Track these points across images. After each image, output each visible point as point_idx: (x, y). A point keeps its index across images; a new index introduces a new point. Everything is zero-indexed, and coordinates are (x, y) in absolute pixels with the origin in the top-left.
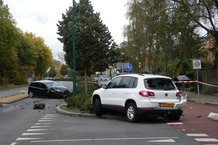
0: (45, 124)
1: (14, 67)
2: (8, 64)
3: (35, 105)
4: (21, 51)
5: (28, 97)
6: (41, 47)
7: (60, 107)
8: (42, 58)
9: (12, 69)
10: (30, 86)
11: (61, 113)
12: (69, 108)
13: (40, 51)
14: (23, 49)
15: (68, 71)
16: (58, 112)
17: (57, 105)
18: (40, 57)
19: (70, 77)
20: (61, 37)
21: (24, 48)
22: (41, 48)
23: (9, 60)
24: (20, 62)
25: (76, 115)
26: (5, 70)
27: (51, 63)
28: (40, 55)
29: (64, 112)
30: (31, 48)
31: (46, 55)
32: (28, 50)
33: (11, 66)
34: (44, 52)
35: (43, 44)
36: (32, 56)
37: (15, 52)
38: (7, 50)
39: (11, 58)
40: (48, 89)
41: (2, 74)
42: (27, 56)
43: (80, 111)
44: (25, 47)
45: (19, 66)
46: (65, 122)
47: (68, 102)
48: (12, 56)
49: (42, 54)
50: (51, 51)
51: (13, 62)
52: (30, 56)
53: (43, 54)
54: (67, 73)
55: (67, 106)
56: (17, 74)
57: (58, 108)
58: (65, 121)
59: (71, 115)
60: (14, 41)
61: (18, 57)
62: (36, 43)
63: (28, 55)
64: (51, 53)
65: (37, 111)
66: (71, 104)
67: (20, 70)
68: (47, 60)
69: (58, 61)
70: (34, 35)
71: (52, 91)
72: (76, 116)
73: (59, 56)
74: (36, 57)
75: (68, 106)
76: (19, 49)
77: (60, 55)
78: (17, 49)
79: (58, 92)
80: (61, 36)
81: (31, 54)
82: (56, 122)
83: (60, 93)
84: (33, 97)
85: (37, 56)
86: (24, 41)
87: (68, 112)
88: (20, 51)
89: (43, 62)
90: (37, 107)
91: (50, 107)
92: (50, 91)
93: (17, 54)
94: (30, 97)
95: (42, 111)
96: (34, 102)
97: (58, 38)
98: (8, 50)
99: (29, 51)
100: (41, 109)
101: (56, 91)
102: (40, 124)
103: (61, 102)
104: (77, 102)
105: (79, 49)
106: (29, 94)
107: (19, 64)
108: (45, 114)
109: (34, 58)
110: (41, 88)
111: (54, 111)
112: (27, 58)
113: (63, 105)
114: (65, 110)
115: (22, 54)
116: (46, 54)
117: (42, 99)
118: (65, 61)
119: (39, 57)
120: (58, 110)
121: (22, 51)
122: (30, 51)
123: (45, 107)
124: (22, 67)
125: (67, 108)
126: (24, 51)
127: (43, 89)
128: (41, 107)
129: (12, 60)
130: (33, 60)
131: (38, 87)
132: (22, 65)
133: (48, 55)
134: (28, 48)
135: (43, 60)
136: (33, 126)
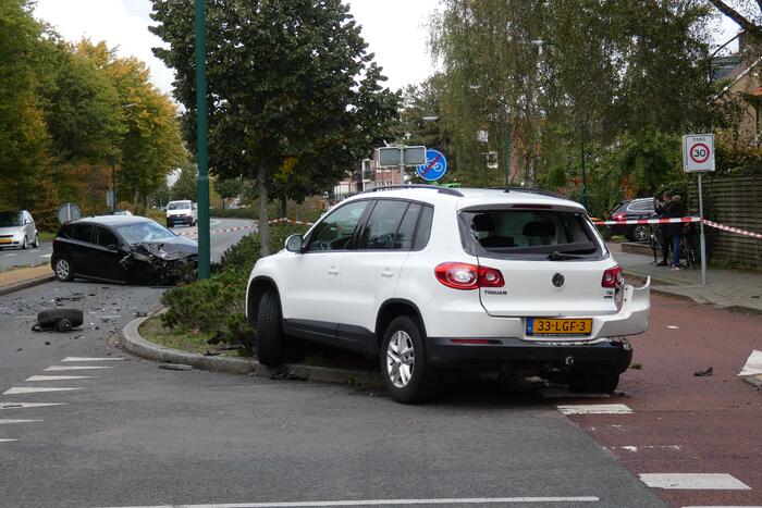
1: (33, 165)
2: (8, 155)
3: (41, 316)
4: (63, 109)
5: (52, 279)
6: (137, 94)
7: (141, 326)
8: (139, 136)
10: (58, 239)
11: (130, 352)
12: (175, 327)
13: (135, 110)
14: (68, 102)
16: (123, 347)
17: (140, 316)
18: (135, 132)
21: (75, 97)
22: (139, 100)
23: (13, 139)
25: (186, 361)
27: (179, 155)
28: (133, 122)
29: (143, 348)
30: (99, 96)
31: (155, 124)
32: (87, 104)
34: (148, 112)
35: (145, 83)
36: (101, 128)
37: (38, 113)
39: (19, 134)
40: (126, 249)
42: (83, 126)
43: (210, 342)
44: (76, 93)
45: (53, 164)
48: (24, 127)
49: (140, 119)
51: (27, 149)
52: (94, 126)
53: (147, 120)
56: (48, 193)
57: (130, 329)
59: (167, 362)
61: (48, 129)
62: (118, 80)
63: (88, 122)
66: (178, 311)
67: (57, 177)
70: (114, 50)
71: (142, 257)
72: (180, 366)
74: (120, 130)
75: (169, 321)
76: (55, 100)
78: (47, 102)
79: (162, 260)
81: (100, 119)
83: (171, 263)
84: (70, 279)
85: (124, 129)
86: (71, 74)
88: (56, 109)
91: (106, 321)
92: (132, 258)
93: (47, 119)
96: (58, 300)
99: (90, 109)
100: (66, 330)
101: (156, 258)
106: (54, 267)
107: (54, 154)
109: (110, 134)
112: (86, 134)
114: (156, 335)
115: (65, 119)
116: (156, 120)
117: (99, 287)
119: (128, 130)
121: (66, 106)
122: (97, 108)
123: (81, 323)
124: (68, 166)
125: (164, 326)
126: (72, 109)
127: (105, 249)
128: (65, 322)
129: (26, 140)
130: (107, 140)
131: (88, 241)
132: (68, 158)
133: (163, 123)
134: (87, 97)
135: (146, 141)
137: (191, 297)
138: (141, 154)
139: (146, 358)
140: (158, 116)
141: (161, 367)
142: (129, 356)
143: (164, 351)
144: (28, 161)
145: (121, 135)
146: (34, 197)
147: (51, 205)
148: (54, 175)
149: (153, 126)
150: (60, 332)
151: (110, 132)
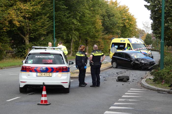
0: (130, 100)
1: (98, 36)
2: (92, 33)
3: (118, 77)
4: (106, 20)
5: (111, 67)
6: (126, 15)
7: (146, 81)
9: (97, 38)
10: (113, 56)
11: (146, 88)
12: (156, 82)
13: (125, 20)
14: (107, 18)
15: (152, 41)
16: (143, 86)
17: (142, 78)
18: (125, 26)
19: (154, 46)
20: (149, 4)
21: (109, 16)
22: (126, 17)
23: (94, 28)
24: (104, 30)
25: (164, 91)
26: (89, 39)
27: (135, 32)
28: (124, 23)
29: (151, 87)
30: (116, 16)
31: (130, 24)
32: (112, 18)
33: (95, 34)
34: (128, 20)
35: (128, 12)
36: (116, 25)
37: (100, 21)
38: (91, 19)
39: (95, 27)
40: (133, 60)
42: (111, 24)
43: (169, 87)
44: (109, 15)
45: (103, 35)
46: (152, 100)
47: (155, 75)
48: (96, 25)
50: (136, 19)
52: (114, 24)
53: (128, 23)
55: (153, 80)
56: (101, 43)
57: (143, 82)
59: (158, 91)
60: (99, 9)
61: (103, 25)
62: (120, 11)
63: (112, 23)
64: (136, 22)
65: (120, 83)
66: (158, 78)
67: (103, 39)
68: (131, 29)
69: (143, 30)
70: (119, 3)
71: (137, 62)
72: (164, 92)
73: (144, 25)
74: (121, 25)
75: (155, 80)
76: (104, 17)
77: (144, 24)
78: (102, 18)
79: (142, 63)
80: (148, 2)
81: (116, 22)
82: (142, 99)
83: (145, 64)
84: (116, 68)
85: (122, 25)
86: (108, 10)
87: (154, 87)
88: (104, 20)
89: (127, 31)
90: (120, 79)
91: (134, 79)
92: (134, 62)
93: (102, 22)
94: (114, 68)
95: (125, 84)
96: (117, 73)
97: (145, 6)
99: (113, 19)
100: (125, 81)
101: (141, 62)
102: (124, 100)
103: (147, 75)
104: (165, 77)
105: (168, 17)
106: (112, 64)
107: (103, 32)
108: (129, 88)
109: (118, 27)
110: (125, 58)
111: (139, 84)
112: (112, 27)
113: (148, 77)
114: (151, 84)
115: (106, 22)
116: (131, 23)
117: (126, 70)
118: (152, 30)
119: (123, 26)
120: (143, 84)
121: (107, 19)
122: (115, 19)
123: (129, 80)
124: (106, 35)
125: (153, 82)
126: (108, 20)
127: (127, 60)
128: (125, 79)
129: (97, 29)
130: (117, 28)
131: (122, 57)
132: (107, 33)
133: (132, 24)
134: (112, 16)
135: (127, 28)
136: (116, 102)
137: (162, 74)
138: (126, 32)
139: (152, 90)
140: (131, 21)
141: (158, 92)
142: (147, 89)
143: (157, 88)
144: (97, 34)
145: (121, 27)
147: (102, 46)
148: (103, 38)
149: (129, 24)
150: (124, 82)
151: (118, 26)
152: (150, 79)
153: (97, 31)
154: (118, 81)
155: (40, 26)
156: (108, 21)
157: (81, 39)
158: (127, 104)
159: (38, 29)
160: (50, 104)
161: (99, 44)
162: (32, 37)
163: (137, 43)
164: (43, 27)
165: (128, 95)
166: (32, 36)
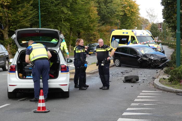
0: (145, 104)
1: (93, 27)
2: (86, 23)
3: (126, 78)
4: (102, 7)
5: (114, 66)
6: (126, 1)
7: (159, 81)
8: (126, 16)
9: (91, 30)
10: (116, 52)
11: (161, 90)
12: (172, 82)
13: (125, 7)
14: (104, 4)
15: (159, 32)
16: (157, 88)
17: (154, 78)
18: (125, 15)
19: (161, 39)
21: (106, 2)
22: (126, 3)
23: (88, 18)
24: (100, 20)
26: (83, 31)
27: (138, 22)
28: (124, 11)
29: (166, 88)
30: (114, 2)
31: (132, 12)
32: (110, 5)
33: (89, 26)
34: (129, 7)
36: (115, 13)
37: (95, 8)
38: (85, 6)
39: (89, 16)
40: (140, 56)
41: (78, 36)
42: (109, 13)
45: (99, 26)
47: (171, 74)
48: (91, 13)
49: (126, 10)
50: (138, 6)
51: (92, 21)
52: (112, 13)
53: (129, 10)
54: (157, 34)
55: (169, 79)
56: (96, 36)
57: (157, 82)
58: (172, 102)
59: (177, 93)
61: (98, 14)
63: (110, 11)
64: (138, 9)
65: (129, 85)
66: (175, 77)
67: (100, 31)
68: (133, 18)
69: (146, 19)
71: (145, 59)
73: (147, 12)
74: (120, 14)
75: (171, 80)
76: (99, 4)
77: (149, 11)
78: (97, 5)
79: (152, 60)
81: (114, 10)
82: (159, 103)
83: (155, 61)
84: (120, 66)
85: (122, 14)
87: (171, 88)
88: (100, 7)
89: (129, 20)
90: (128, 80)
91: (144, 80)
92: (141, 59)
93: (98, 10)
94: (117, 66)
95: (135, 85)
96: (122, 73)
98: (87, 6)
99: (111, 7)
100: (134, 82)
101: (150, 59)
102: (137, 104)
103: (158, 74)
106: (114, 62)
107: (99, 23)
108: (140, 90)
110: (130, 54)
111: (151, 86)
112: (109, 15)
113: (161, 77)
114: (166, 84)
115: (103, 10)
116: (132, 10)
117: (131, 69)
119: (123, 14)
120: (156, 85)
121: (103, 6)
122: (113, 6)
123: (138, 80)
124: (103, 27)
125: (169, 82)
126: (105, 7)
127: (132, 56)
128: (134, 80)
129: (91, 18)
130: (116, 18)
131: (126, 53)
132: (103, 24)
133: (135, 11)
134: (110, 2)
135: (128, 18)
136: (129, 107)
137: (180, 72)
138: (126, 22)
139: (169, 92)
140: (133, 9)
141: (177, 95)
142: (163, 91)
143: (176, 89)
144: (92, 25)
145: (121, 16)
146: (92, 38)
148: (98, 30)
149: (131, 12)
150: (132, 83)
151: (117, 15)
152: (164, 79)
153: (92, 22)
154: (125, 82)
155: (21, 17)
156: (105, 9)
157: (72, 32)
158: (142, 109)
159: (19, 20)
160: (49, 111)
161: (95, 38)
162: (12, 30)
163: (143, 35)
164: (25, 18)
165: (142, 98)
166: (12, 28)
